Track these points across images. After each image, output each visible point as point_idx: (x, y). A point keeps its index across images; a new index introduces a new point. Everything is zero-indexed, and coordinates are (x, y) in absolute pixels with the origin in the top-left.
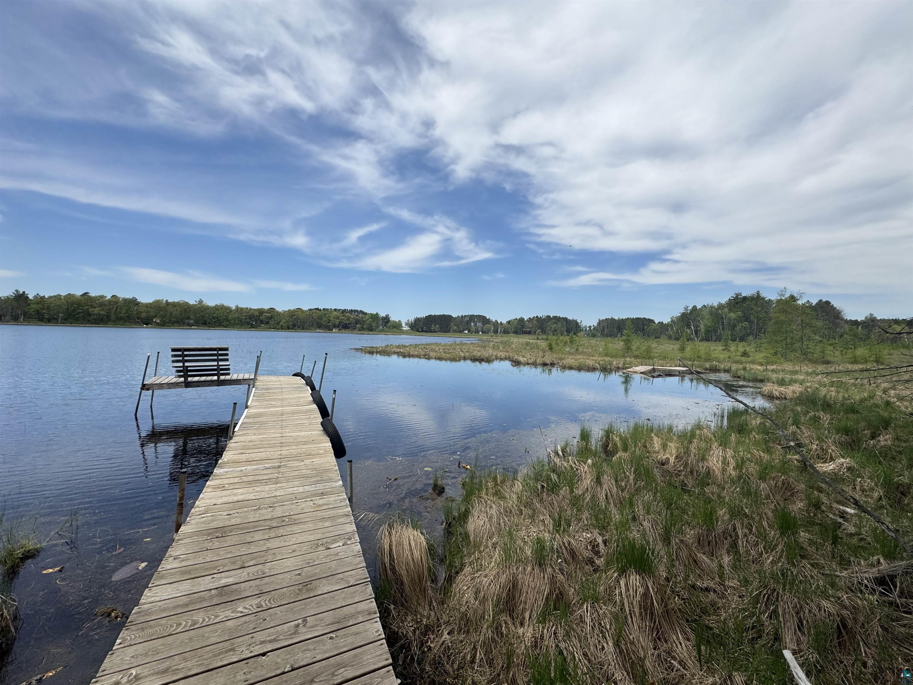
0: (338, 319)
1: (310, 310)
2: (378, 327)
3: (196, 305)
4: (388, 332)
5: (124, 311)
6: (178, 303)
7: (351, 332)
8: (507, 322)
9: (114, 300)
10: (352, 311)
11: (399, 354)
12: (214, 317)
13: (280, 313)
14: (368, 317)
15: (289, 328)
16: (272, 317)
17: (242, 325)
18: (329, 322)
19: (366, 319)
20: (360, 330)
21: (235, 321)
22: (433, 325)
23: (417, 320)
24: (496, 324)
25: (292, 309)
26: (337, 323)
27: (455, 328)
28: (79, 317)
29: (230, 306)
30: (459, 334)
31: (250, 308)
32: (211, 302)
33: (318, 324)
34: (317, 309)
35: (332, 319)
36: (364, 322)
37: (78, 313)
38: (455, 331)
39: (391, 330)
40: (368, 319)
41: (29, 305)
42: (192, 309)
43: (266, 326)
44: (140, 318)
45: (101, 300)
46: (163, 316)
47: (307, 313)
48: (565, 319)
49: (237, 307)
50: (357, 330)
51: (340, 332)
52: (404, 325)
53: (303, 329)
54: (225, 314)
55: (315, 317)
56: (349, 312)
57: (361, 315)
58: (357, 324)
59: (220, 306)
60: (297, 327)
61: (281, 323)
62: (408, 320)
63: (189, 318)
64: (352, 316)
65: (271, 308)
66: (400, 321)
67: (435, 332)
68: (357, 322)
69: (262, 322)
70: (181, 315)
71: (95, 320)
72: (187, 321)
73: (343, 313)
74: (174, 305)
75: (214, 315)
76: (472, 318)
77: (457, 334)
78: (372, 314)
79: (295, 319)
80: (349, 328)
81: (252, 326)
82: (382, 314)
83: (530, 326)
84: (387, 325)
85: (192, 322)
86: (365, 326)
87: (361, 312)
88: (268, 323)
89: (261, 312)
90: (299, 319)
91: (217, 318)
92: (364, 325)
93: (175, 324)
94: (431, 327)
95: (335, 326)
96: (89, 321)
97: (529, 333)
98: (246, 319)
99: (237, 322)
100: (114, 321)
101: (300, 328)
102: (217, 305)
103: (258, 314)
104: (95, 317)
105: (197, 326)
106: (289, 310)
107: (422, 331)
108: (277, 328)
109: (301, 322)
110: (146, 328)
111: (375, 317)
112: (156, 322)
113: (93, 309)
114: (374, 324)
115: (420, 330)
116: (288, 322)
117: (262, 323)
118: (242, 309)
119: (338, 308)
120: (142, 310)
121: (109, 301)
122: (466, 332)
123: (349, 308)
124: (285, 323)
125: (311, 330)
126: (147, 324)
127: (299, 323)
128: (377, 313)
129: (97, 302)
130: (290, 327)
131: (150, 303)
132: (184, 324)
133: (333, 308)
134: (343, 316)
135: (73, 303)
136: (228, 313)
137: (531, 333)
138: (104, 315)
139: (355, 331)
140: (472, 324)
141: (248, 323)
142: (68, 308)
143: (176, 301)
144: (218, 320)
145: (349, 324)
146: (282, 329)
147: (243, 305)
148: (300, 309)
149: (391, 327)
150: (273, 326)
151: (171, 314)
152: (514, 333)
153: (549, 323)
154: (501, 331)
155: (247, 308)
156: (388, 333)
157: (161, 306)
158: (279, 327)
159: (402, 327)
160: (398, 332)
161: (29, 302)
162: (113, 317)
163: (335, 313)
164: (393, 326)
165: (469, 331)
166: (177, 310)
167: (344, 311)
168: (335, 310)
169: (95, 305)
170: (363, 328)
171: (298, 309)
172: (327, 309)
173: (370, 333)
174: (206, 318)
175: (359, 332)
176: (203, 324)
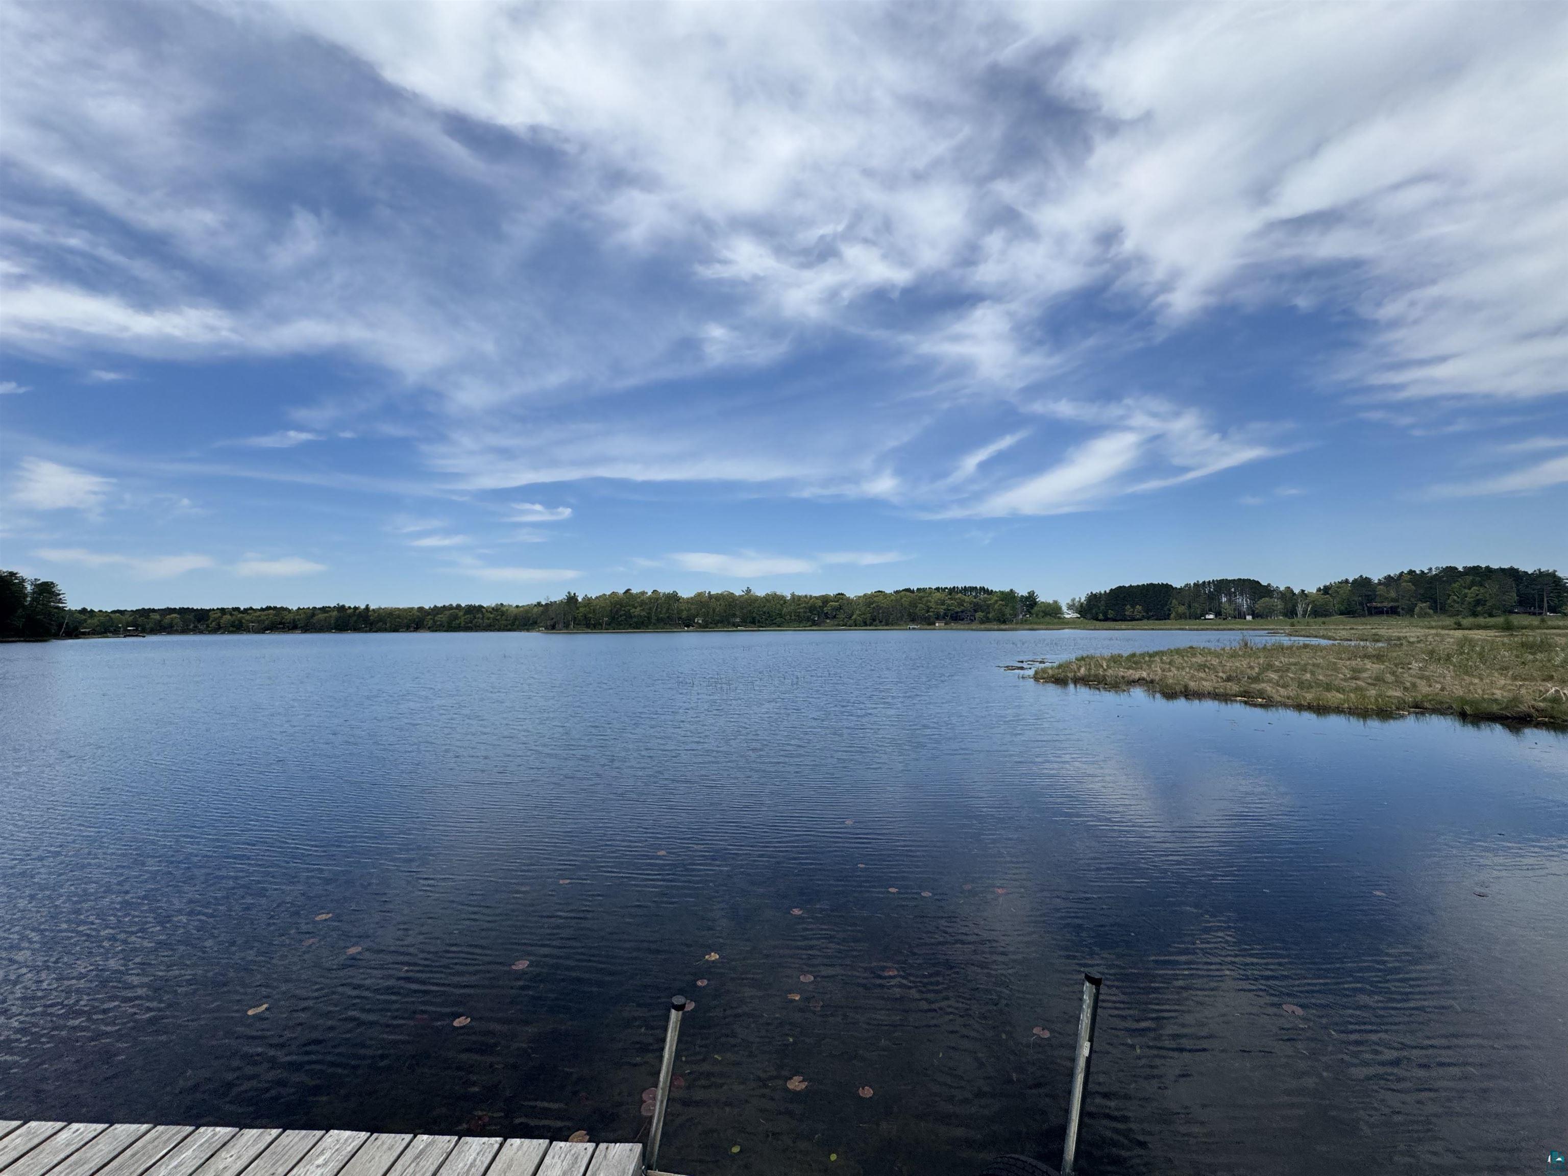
0: (943, 604)
1: (897, 592)
2: (1016, 616)
3: (742, 596)
4: (1036, 623)
5: (664, 610)
6: (721, 594)
7: (967, 627)
8: (1319, 590)
9: (654, 596)
10: (965, 589)
11: (1149, 684)
12: (764, 613)
13: (853, 600)
14: (995, 598)
15: (865, 624)
16: (840, 608)
17: (800, 622)
18: (928, 611)
19: (992, 601)
20: (982, 622)
21: (791, 616)
22: (1128, 607)
23: (1093, 599)
24: (1288, 596)
25: (870, 593)
26: (942, 612)
27: (1181, 609)
28: (622, 621)
29: (784, 594)
30: (1193, 621)
31: (811, 596)
32: (760, 592)
33: (910, 614)
34: (908, 590)
35: (932, 605)
36: (988, 606)
37: (621, 616)
38: (1180, 617)
39: (1042, 620)
40: (997, 601)
41: (578, 609)
42: (738, 602)
43: (832, 622)
44: (681, 618)
45: (642, 598)
46: (706, 615)
47: (893, 597)
48: (1513, 574)
49: (793, 595)
50: (976, 622)
51: (948, 626)
52: (1064, 609)
53: (887, 624)
54: (779, 606)
55: (906, 604)
56: (961, 592)
57: (983, 596)
58: (976, 611)
59: (771, 595)
60: (877, 621)
61: (854, 617)
62: (1073, 600)
63: (734, 615)
64: (967, 599)
65: (839, 594)
66: (1056, 602)
67: (1133, 619)
68: (977, 608)
69: (827, 616)
70: (725, 612)
71: (636, 623)
72: (732, 620)
73: (950, 594)
74: (718, 597)
75: (765, 609)
76: (1222, 586)
77: (1189, 621)
78: (1002, 593)
79: (874, 608)
80: (963, 620)
81: (814, 623)
82: (1022, 591)
83: (1393, 594)
84: (1033, 611)
85: (738, 620)
86: (990, 616)
87: (983, 589)
88: (835, 617)
89: (825, 599)
90: (881, 608)
91: (768, 613)
92: (989, 613)
93: (719, 625)
94: (1124, 610)
95: (938, 618)
96: (631, 624)
97: (1393, 612)
98: (805, 612)
99: (793, 618)
100: (654, 624)
101: (883, 623)
102: (767, 595)
103: (821, 604)
104: (636, 620)
105: (745, 626)
106: (865, 595)
107: (1106, 619)
108: (848, 623)
109: (883, 613)
110: (687, 631)
111: (1009, 597)
112: (698, 623)
113: (634, 610)
114: (1008, 611)
115: (1101, 616)
116: (864, 614)
117: (827, 618)
118: (799, 597)
119: (942, 585)
120: (683, 608)
121: (650, 598)
122: (1211, 616)
123: (961, 585)
124: (859, 615)
125: (899, 625)
126: (688, 626)
127: (880, 615)
128: (1011, 590)
129: (638, 600)
130: (868, 622)
131: (692, 598)
132: (729, 623)
133: (934, 587)
134: (951, 599)
135: (617, 603)
136: (781, 605)
137: (1398, 614)
138: (645, 617)
139: (974, 626)
140: (1224, 599)
141: (808, 619)
142: (611, 610)
143: (720, 592)
144: (769, 617)
145: (962, 612)
146: (856, 626)
147: (800, 592)
148: (881, 592)
149: (1041, 614)
150: (843, 621)
151: (714, 610)
152: (1342, 614)
153: (1456, 585)
154: (1305, 612)
155: (806, 596)
156: (1036, 627)
157: (703, 600)
158: (851, 622)
159: (1063, 614)
160: (1054, 624)
161: (578, 605)
162: (654, 620)
163: (938, 594)
164: (1043, 612)
165: (1218, 614)
166: (720, 605)
167: (953, 590)
168: (938, 589)
169: (636, 605)
170: (988, 618)
171: (879, 591)
172: (924, 590)
173: (1003, 627)
174: (754, 615)
175: (983, 626)
176: (751, 622)
